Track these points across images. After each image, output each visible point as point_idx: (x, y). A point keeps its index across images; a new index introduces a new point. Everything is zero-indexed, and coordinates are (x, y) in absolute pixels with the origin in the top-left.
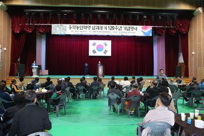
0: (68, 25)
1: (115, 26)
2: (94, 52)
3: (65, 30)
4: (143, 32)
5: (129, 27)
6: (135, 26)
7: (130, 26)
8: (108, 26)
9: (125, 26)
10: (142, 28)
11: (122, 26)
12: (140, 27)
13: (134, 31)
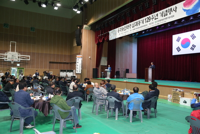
0: (117, 29)
1: (151, 16)
2: (179, 49)
3: (116, 34)
4: (185, 10)
5: (167, 11)
6: (173, 7)
7: (167, 9)
8: (144, 18)
9: (161, 11)
10: (185, 5)
11: (158, 12)
12: (180, 6)
13: (173, 13)
